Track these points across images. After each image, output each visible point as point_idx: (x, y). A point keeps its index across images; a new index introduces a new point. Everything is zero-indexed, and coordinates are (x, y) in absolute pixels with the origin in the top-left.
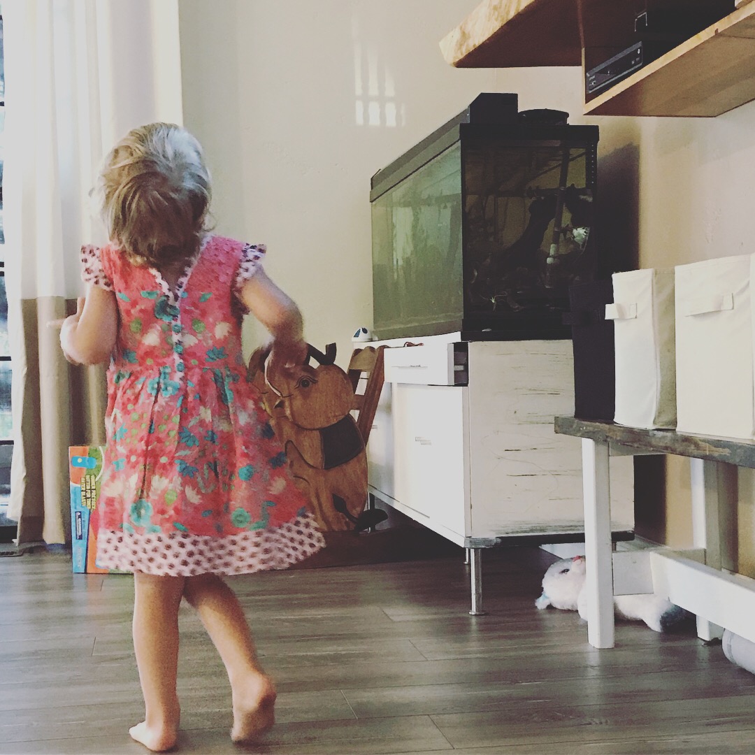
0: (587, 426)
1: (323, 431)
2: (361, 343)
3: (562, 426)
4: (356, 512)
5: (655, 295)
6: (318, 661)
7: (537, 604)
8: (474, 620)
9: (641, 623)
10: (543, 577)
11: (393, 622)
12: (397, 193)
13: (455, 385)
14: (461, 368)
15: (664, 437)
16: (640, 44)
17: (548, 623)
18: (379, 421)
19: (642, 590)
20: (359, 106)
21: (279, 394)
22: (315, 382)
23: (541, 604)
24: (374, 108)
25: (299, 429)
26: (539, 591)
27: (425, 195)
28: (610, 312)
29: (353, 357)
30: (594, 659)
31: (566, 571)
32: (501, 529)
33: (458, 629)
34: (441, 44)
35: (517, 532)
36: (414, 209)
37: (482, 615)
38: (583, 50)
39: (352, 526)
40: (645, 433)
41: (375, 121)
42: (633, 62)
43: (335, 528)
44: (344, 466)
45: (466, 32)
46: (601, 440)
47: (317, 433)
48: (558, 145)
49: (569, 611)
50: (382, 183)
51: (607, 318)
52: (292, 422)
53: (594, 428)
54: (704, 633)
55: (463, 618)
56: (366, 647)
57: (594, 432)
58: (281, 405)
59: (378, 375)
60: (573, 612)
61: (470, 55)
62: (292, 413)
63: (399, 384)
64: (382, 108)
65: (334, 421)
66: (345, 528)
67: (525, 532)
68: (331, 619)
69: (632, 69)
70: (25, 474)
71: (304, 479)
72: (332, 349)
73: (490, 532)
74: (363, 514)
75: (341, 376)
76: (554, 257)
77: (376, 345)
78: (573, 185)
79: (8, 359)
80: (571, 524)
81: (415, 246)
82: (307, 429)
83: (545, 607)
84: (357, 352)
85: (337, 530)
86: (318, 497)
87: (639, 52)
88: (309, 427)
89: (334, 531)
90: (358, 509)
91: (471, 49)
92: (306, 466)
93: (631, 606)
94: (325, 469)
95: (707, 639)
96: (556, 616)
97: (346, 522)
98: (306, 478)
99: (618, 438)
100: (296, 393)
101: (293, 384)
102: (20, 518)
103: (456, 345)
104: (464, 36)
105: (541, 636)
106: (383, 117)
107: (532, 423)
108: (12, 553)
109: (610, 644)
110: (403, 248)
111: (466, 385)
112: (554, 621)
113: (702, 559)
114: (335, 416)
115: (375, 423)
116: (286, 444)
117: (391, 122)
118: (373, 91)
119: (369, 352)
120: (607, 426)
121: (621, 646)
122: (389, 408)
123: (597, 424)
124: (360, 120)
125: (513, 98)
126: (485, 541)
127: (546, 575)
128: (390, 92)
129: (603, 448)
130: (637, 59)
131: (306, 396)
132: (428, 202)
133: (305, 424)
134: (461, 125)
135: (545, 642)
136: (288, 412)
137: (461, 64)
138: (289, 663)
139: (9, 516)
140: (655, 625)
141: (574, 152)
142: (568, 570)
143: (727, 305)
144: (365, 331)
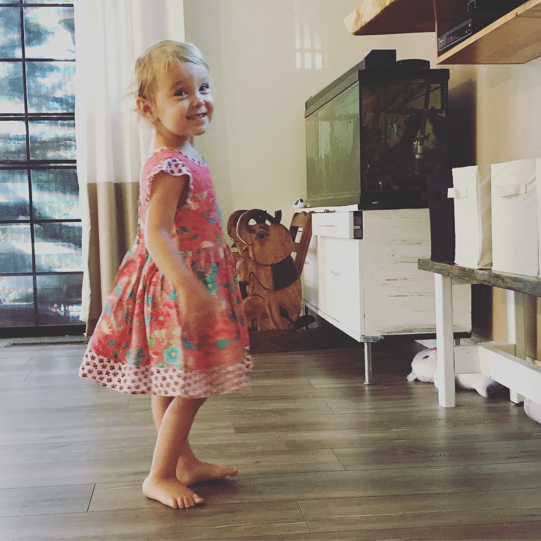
0: (437, 265)
1: (273, 266)
2: (299, 208)
3: (422, 265)
4: (294, 318)
5: (478, 182)
6: (265, 413)
7: (408, 378)
8: (367, 388)
9: (474, 391)
10: (412, 361)
11: (314, 388)
12: (322, 112)
13: (354, 238)
14: (358, 227)
15: (483, 274)
16: (470, 20)
17: (414, 391)
18: (309, 258)
19: (474, 371)
20: (298, 55)
21: (245, 243)
22: (268, 235)
23: (411, 378)
24: (308, 57)
25: (258, 265)
26: (410, 370)
27: (338, 114)
28: (451, 193)
29: (293, 218)
30: (442, 414)
31: (426, 357)
32: (384, 330)
33: (357, 394)
34: (345, 20)
35: (395, 332)
36: (331, 123)
37: (373, 385)
38: (436, 23)
39: (292, 327)
40: (472, 271)
41: (308, 65)
42: (466, 32)
43: (281, 327)
44: (287, 288)
45: (360, 14)
46: (446, 274)
47: (269, 268)
48: (423, 82)
49: (428, 383)
50: (313, 105)
51: (449, 196)
52: (254, 261)
53: (442, 266)
54: (514, 399)
55: (360, 387)
56: (296, 405)
57: (441, 270)
58: (247, 249)
59: (308, 230)
60: (431, 383)
61: (362, 28)
62: (254, 255)
63: (322, 237)
64: (313, 57)
65: (280, 260)
66: (287, 328)
67: (400, 332)
68: (276, 386)
69: (466, 36)
70: (90, 293)
71: (261, 297)
72: (279, 214)
73: (377, 333)
74: (299, 319)
75: (284, 231)
76: (419, 154)
77: (308, 210)
78: (433, 107)
79: (79, 220)
80: (429, 327)
81: (332, 147)
82: (263, 265)
83: (413, 380)
84: (296, 214)
85: (282, 329)
86: (270, 308)
87: (470, 26)
88: (265, 264)
89: (280, 330)
90: (296, 316)
91: (363, 24)
92: (262, 288)
93: (467, 381)
94: (274, 290)
95: (516, 402)
96: (420, 386)
97: (288, 324)
98: (263, 297)
99: (456, 274)
100: (256, 242)
101: (254, 236)
102: (87, 320)
103: (355, 213)
104: (359, 16)
105: (410, 399)
106: (313, 63)
107: (404, 262)
108: (83, 342)
109: (453, 405)
110: (324, 148)
111: (361, 238)
112: (418, 390)
113: (513, 351)
114: (281, 257)
115: (307, 260)
116: (250, 274)
117: (319, 66)
118: (307, 46)
119: (303, 215)
120: (450, 266)
121: (461, 406)
122: (315, 252)
123: (444, 264)
124: (299, 66)
125: (393, 53)
126: (374, 338)
127: (414, 360)
128: (318, 46)
129: (448, 279)
130: (469, 30)
131: (262, 245)
132: (340, 118)
133: (261, 262)
134: (359, 71)
135: (410, 403)
136: (251, 255)
137: (358, 33)
138: (248, 414)
139: (81, 319)
140: (483, 392)
141: (433, 86)
142: (428, 357)
143: (523, 191)
144: (302, 201)
